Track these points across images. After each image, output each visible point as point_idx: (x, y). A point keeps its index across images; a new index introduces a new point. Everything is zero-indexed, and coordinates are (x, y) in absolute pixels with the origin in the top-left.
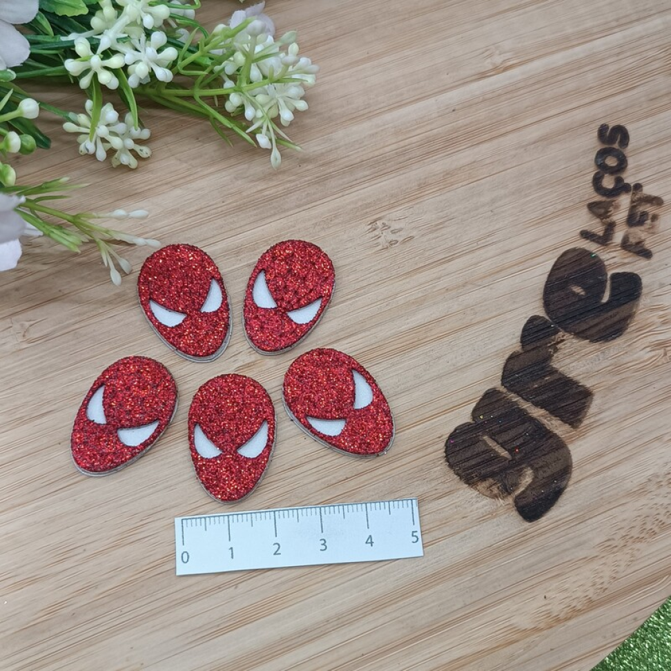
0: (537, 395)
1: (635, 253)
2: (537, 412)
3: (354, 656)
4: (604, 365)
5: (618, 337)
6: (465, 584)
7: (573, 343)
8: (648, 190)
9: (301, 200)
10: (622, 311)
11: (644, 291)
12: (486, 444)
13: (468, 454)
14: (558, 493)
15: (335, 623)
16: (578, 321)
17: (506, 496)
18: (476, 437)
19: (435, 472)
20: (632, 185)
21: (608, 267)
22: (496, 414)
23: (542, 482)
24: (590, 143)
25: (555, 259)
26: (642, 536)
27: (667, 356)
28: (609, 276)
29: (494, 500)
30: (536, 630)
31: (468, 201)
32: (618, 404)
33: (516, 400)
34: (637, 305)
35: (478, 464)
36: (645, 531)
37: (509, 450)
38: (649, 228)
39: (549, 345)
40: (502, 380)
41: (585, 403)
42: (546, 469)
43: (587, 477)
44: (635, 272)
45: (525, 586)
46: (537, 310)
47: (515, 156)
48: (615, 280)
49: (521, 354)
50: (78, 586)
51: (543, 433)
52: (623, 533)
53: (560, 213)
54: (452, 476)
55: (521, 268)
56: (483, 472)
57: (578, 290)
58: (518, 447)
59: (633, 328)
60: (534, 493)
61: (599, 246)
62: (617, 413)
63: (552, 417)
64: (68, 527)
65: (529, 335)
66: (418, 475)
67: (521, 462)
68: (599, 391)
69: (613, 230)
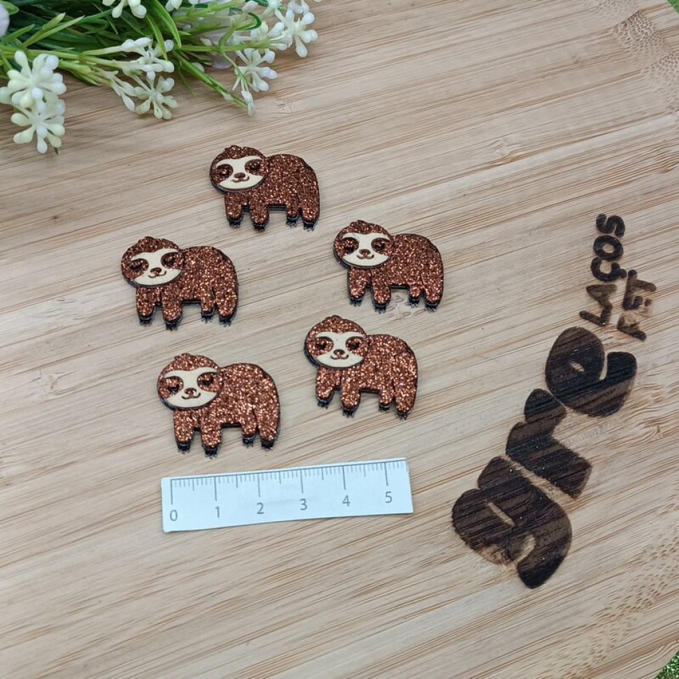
0: (539, 465)
1: (630, 334)
2: (538, 482)
4: (602, 439)
5: (615, 412)
6: (469, 647)
7: (571, 416)
8: (641, 277)
9: (322, 271)
10: (619, 388)
11: (639, 370)
12: (490, 510)
13: (474, 520)
14: (558, 561)
16: (577, 397)
17: (510, 562)
18: (482, 503)
19: (443, 536)
20: (627, 271)
21: (605, 347)
22: (501, 482)
23: (544, 549)
24: (591, 231)
25: (557, 337)
26: (638, 605)
27: (661, 433)
28: (606, 355)
29: (497, 566)
31: (477, 279)
32: (615, 477)
34: (633, 383)
35: (483, 530)
36: (641, 601)
37: (514, 518)
38: (643, 312)
39: (550, 417)
40: (506, 449)
41: (584, 474)
42: (547, 537)
43: (586, 546)
44: (630, 353)
45: (526, 651)
46: (539, 384)
47: (520, 240)
48: (612, 359)
49: (525, 425)
52: (619, 602)
53: (561, 294)
54: (458, 541)
55: (525, 344)
56: (487, 538)
57: (577, 367)
58: (524, 514)
59: (629, 405)
60: (535, 560)
61: (597, 326)
62: (614, 485)
63: (554, 487)
64: (84, 578)
65: (532, 407)
66: (426, 538)
67: (524, 529)
68: (597, 464)
69: (609, 312)
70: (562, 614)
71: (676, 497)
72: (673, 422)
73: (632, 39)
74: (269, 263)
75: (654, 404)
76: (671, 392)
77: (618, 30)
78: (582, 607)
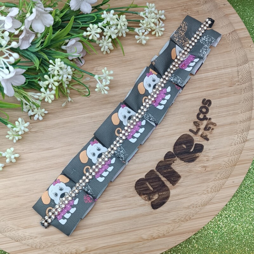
0: (165, 174)
1: (204, 138)
2: (163, 179)
3: (97, 235)
4: (186, 169)
5: (193, 162)
6: (132, 222)
7: (179, 161)
8: (213, 121)
9: (112, 106)
10: (196, 155)
11: (204, 150)
12: (147, 185)
13: (142, 187)
14: (164, 203)
15: (94, 225)
16: (182, 155)
17: (149, 201)
18: (145, 182)
19: (131, 190)
20: (208, 118)
21: (195, 142)
22: (152, 177)
23: (161, 199)
24: (200, 104)
25: (180, 136)
27: (206, 171)
28: (194, 144)
29: (145, 201)
30: (147, 240)
32: (187, 181)
33: (158, 174)
34: (201, 154)
35: (143, 190)
36: (185, 219)
37: (153, 188)
38: (210, 132)
39: (172, 160)
40: (156, 168)
41: (178, 179)
42: (162, 195)
43: (173, 200)
44: (203, 144)
46: (170, 150)
48: (196, 145)
49: (163, 161)
50: (29, 200)
51: (164, 185)
52: (179, 218)
53: (185, 123)
54: (135, 192)
55: (169, 137)
56: (144, 193)
57: (184, 146)
58: (156, 188)
60: (157, 201)
61: (194, 134)
62: (187, 184)
63: (168, 181)
64: (30, 184)
65: (167, 156)
66: (126, 190)
67: (156, 192)
68: (183, 177)
69: (199, 130)
70: (161, 218)
71: (205, 191)
72: (211, 168)
73: (231, 39)
74: (97, 101)
75: (206, 161)
76: (212, 159)
77: (227, 36)
78: (168, 217)
